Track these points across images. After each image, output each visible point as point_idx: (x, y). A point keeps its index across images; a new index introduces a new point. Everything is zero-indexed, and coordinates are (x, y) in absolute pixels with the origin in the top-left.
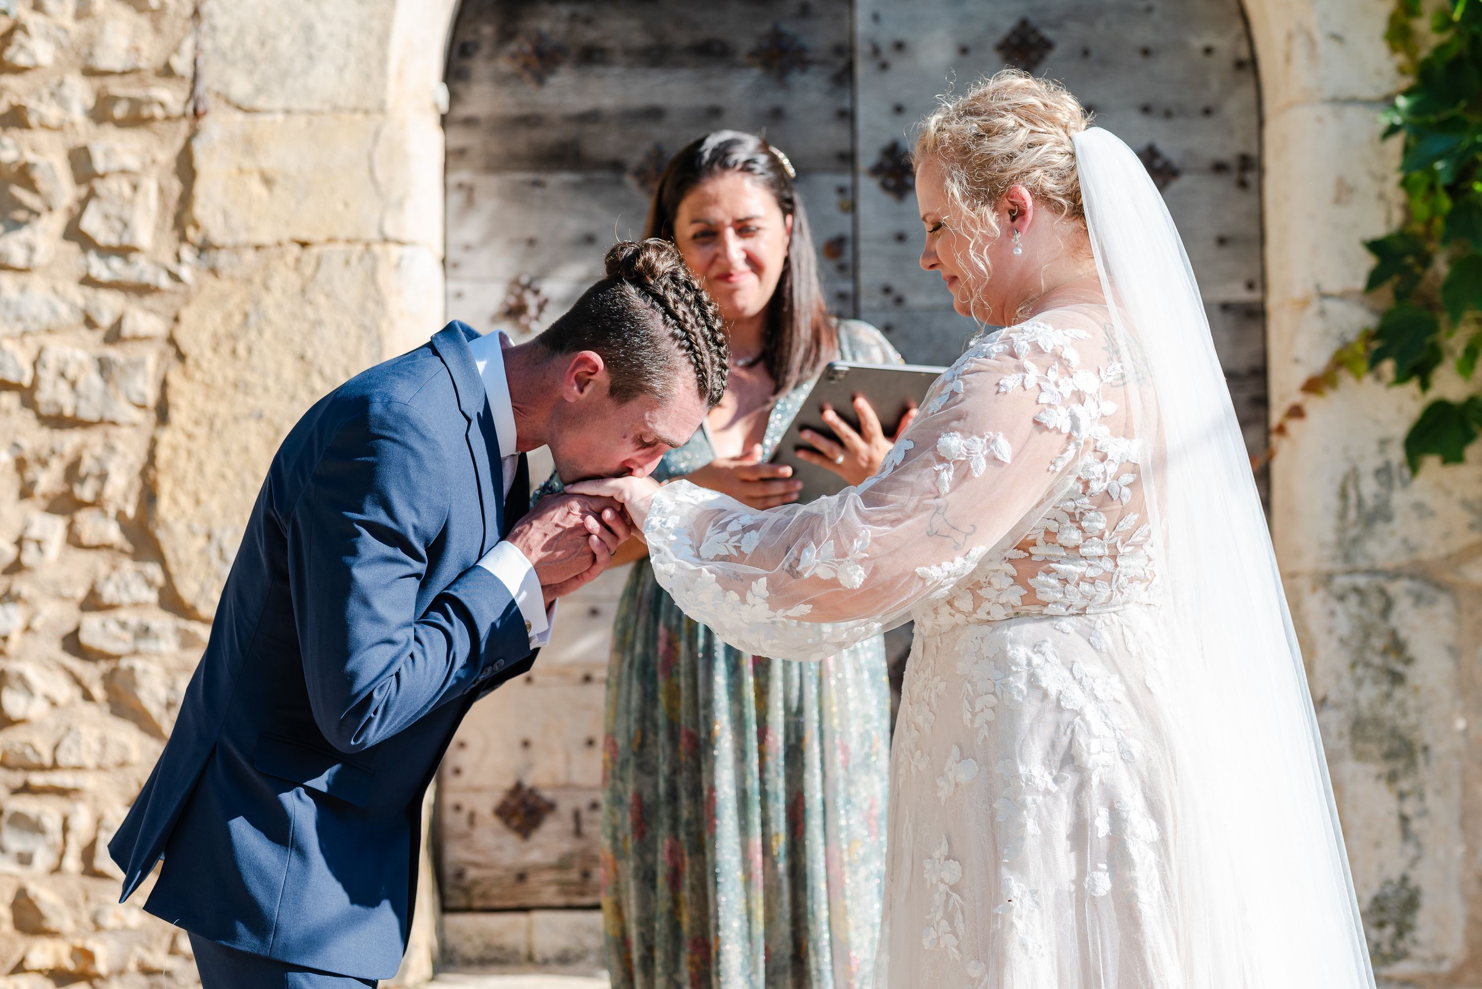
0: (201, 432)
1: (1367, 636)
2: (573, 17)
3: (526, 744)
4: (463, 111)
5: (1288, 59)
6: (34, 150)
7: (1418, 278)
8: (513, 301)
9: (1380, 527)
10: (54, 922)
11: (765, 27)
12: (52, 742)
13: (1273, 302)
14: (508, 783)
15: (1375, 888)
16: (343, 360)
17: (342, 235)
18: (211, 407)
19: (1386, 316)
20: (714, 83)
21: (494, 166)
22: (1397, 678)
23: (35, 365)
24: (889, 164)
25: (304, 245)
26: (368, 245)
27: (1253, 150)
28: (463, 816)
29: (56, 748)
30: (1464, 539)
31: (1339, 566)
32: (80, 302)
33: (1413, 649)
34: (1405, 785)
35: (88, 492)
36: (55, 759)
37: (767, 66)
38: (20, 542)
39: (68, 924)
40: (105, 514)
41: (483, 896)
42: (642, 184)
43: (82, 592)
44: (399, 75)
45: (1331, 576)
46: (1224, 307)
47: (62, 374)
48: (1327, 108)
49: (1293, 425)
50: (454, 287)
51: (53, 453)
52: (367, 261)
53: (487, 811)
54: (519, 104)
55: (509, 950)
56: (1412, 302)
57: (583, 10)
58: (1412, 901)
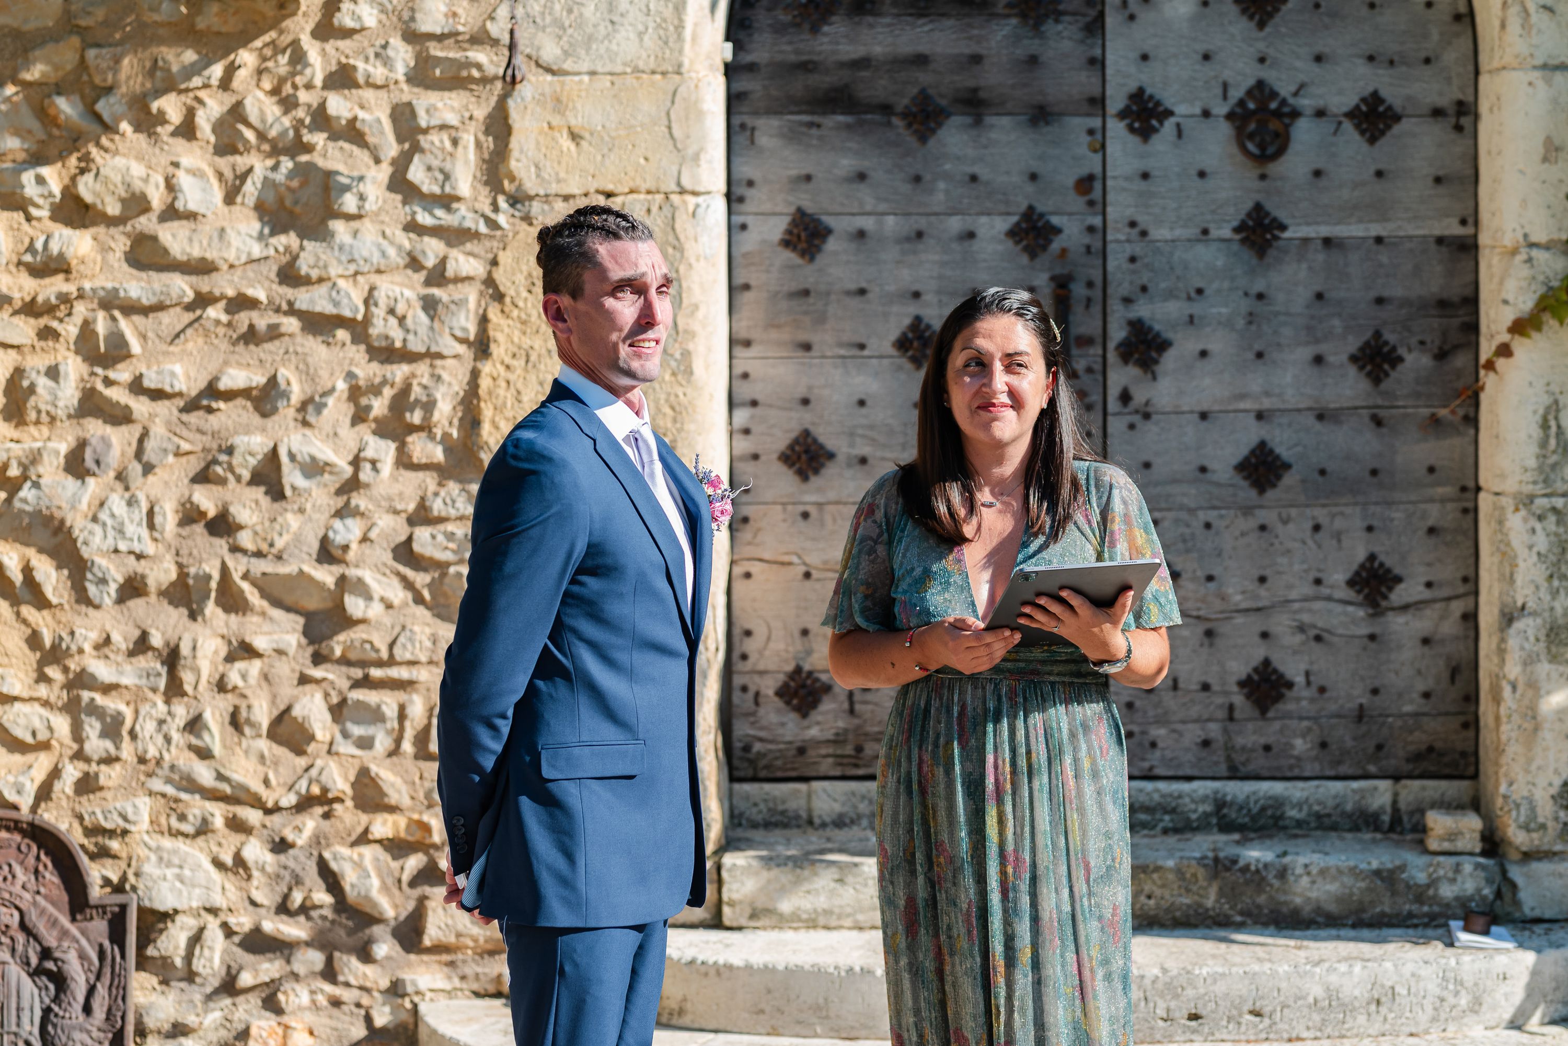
0: (519, 364)
3: (805, 632)
4: (748, 58)
5: (1503, 26)
6: (362, 107)
10: (393, 798)
12: (389, 640)
13: (1484, 239)
14: (790, 668)
17: (644, 187)
18: (527, 342)
20: (975, 32)
21: (776, 109)
23: (366, 302)
24: (1135, 107)
25: (609, 195)
26: (667, 195)
27: (1469, 97)
28: (750, 694)
29: (391, 646)
31: (1539, 489)
32: (407, 245)
35: (416, 417)
36: (391, 655)
37: (1024, 16)
38: (356, 462)
39: (406, 802)
40: (431, 437)
41: (767, 767)
42: (909, 125)
43: (411, 507)
44: (694, 39)
45: (1531, 498)
46: (1440, 240)
47: (392, 311)
48: (1537, 74)
49: (1501, 363)
50: (737, 219)
51: (384, 382)
52: (667, 210)
53: (771, 692)
54: (797, 52)
55: (791, 814)
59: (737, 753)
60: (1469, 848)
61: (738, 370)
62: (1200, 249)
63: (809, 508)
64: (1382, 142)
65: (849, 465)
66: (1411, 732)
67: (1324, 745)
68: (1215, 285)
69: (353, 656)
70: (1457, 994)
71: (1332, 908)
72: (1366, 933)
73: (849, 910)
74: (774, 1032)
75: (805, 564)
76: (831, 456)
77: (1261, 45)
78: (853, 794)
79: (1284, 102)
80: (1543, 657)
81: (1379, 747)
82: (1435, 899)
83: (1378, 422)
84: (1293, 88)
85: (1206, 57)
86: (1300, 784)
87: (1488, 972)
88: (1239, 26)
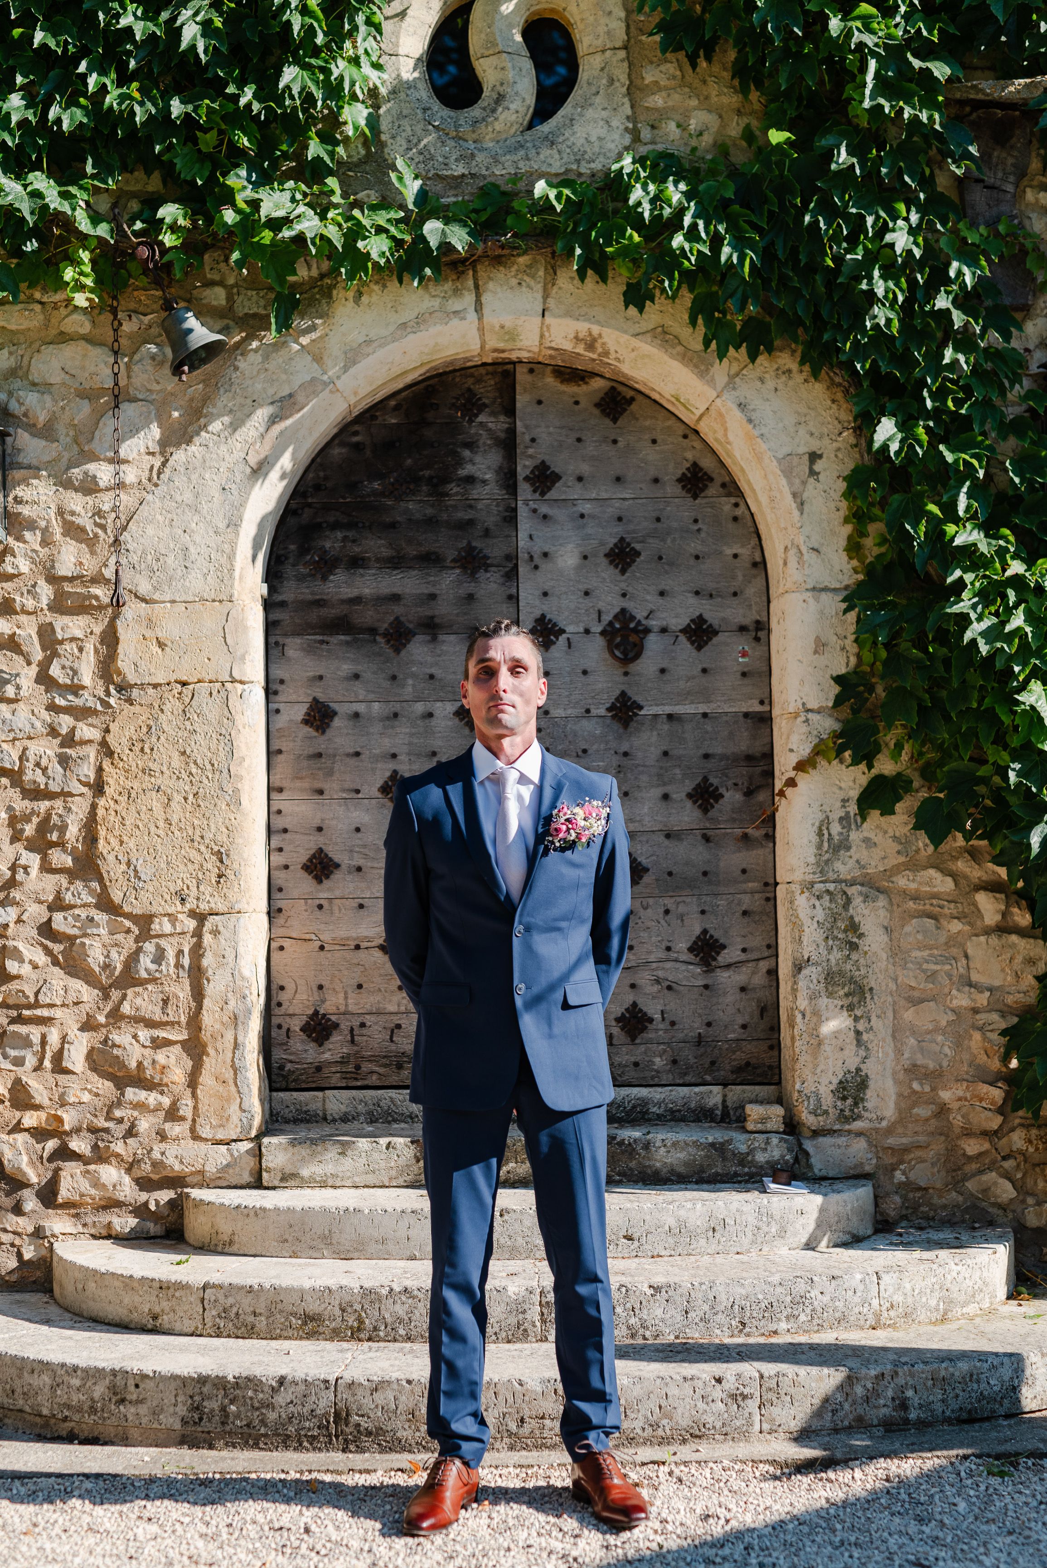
0: (123, 799)
1: (835, 920)
2: (345, 539)
3: (320, 987)
4: (279, 598)
5: (785, 564)
6: (19, 627)
7: (866, 700)
8: (310, 714)
9: (842, 853)
10: (38, 1100)
11: (463, 544)
12: (35, 990)
13: (776, 712)
14: (310, 1012)
15: (840, 1076)
16: (209, 755)
17: (207, 678)
18: (128, 784)
19: (845, 722)
20: (431, 578)
21: (298, 632)
22: (854, 947)
23: (21, 759)
24: (540, 627)
25: (184, 684)
26: (223, 684)
27: (763, 619)
28: (284, 1030)
29: (37, 994)
30: (896, 860)
31: (817, 878)
32: (48, 720)
33: (863, 929)
34: (859, 1013)
35: (54, 837)
36: (37, 1000)
37: (464, 567)
38: (13, 868)
39: (46, 1102)
40: (65, 851)
41: (295, 1081)
42: (388, 642)
43: (51, 898)
44: (241, 578)
45: (812, 884)
46: (746, 715)
47: (38, 765)
48: (809, 594)
49: (789, 791)
50: (273, 706)
51: (33, 812)
52: (223, 694)
53: (297, 1029)
54: (312, 593)
55: (311, 1113)
56: (863, 715)
57: (350, 534)
58: (863, 1084)
59: (275, 1070)
60: (775, 1128)
61: (274, 809)
62: (585, 723)
63: (322, 902)
64: (706, 649)
65: (349, 872)
66: (734, 1052)
67: (675, 1062)
68: (595, 747)
69: (11, 1001)
70: (769, 1224)
71: (682, 1170)
72: (705, 1186)
73: (349, 1174)
74: (294, 1255)
75: (320, 940)
76: (337, 866)
77: (623, 585)
78: (354, 1099)
79: (639, 623)
80: (822, 994)
81: (713, 1063)
82: (753, 1163)
83: (707, 839)
84: (645, 614)
85: (587, 593)
86: (659, 1089)
87: (790, 1208)
88: (608, 572)
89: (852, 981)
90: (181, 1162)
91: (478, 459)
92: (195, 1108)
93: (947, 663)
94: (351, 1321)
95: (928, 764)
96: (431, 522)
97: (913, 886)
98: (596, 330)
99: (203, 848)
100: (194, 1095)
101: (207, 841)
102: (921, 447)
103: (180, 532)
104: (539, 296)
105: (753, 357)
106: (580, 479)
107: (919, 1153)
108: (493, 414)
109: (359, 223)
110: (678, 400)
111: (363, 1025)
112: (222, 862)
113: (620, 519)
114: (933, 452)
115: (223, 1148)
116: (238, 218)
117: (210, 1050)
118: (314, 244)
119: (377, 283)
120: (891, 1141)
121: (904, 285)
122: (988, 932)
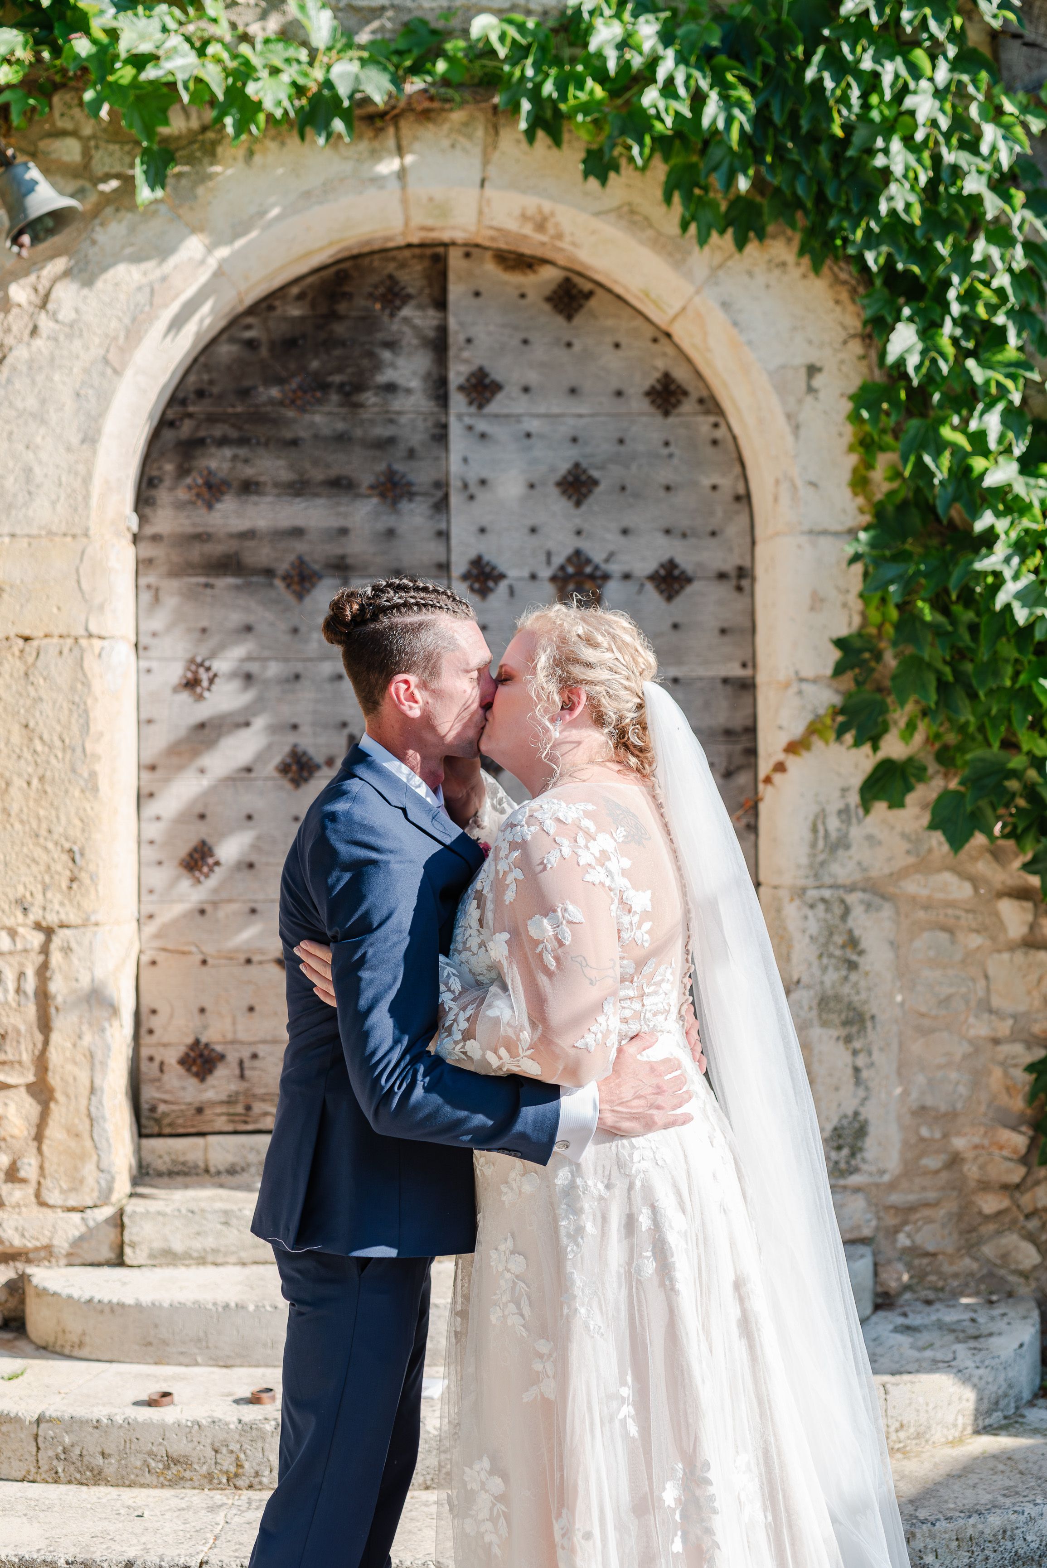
1: (831, 934)
2: (235, 458)
3: (202, 1010)
4: (149, 530)
5: (776, 499)
7: (873, 670)
8: (190, 675)
9: (841, 853)
11: (382, 467)
13: (761, 679)
14: (190, 1040)
15: (835, 1122)
16: (58, 728)
17: (56, 633)
19: (848, 696)
20: (342, 509)
21: (176, 572)
22: (852, 966)
24: (475, 572)
25: (27, 639)
26: (76, 639)
27: (747, 564)
28: (156, 1064)
30: (903, 861)
31: (810, 882)
33: (864, 944)
34: (857, 1044)
37: (383, 495)
41: (170, 1125)
42: (288, 586)
44: (99, 507)
45: (804, 890)
46: (725, 681)
48: (805, 537)
49: (777, 778)
50: (145, 665)
52: (77, 652)
53: (173, 1061)
54: (194, 525)
55: (191, 1164)
56: (868, 687)
57: (242, 452)
58: (861, 1131)
59: (145, 1112)
61: (145, 791)
63: (205, 906)
64: (677, 599)
65: (239, 869)
73: (233, 1249)
74: (161, 1361)
75: (202, 953)
76: (220, 862)
77: (577, 521)
78: (243, 1146)
79: (597, 567)
80: (816, 1022)
84: (604, 556)
85: (533, 530)
88: (560, 505)
89: (850, 1007)
90: (23, 1236)
91: (401, 362)
92: (42, 1168)
93: (973, 629)
94: (228, 1464)
95: (946, 748)
96: (342, 439)
97: (924, 892)
98: (547, 206)
99: (50, 846)
100: (39, 1150)
101: (55, 836)
102: (946, 360)
103: (20, 447)
104: (477, 162)
105: (741, 244)
106: (526, 390)
107: (926, 1212)
108: (421, 307)
109: (247, 63)
110: (647, 295)
111: (255, 1056)
112: (74, 860)
113: (574, 440)
114: (958, 369)
115: (76, 1217)
116: (93, 49)
117: (58, 1095)
118: (186, 88)
119: (273, 139)
120: (895, 1198)
121: (928, 162)
122: (1012, 947)
